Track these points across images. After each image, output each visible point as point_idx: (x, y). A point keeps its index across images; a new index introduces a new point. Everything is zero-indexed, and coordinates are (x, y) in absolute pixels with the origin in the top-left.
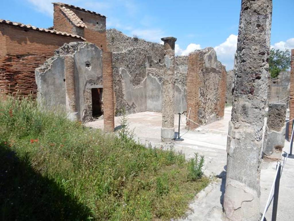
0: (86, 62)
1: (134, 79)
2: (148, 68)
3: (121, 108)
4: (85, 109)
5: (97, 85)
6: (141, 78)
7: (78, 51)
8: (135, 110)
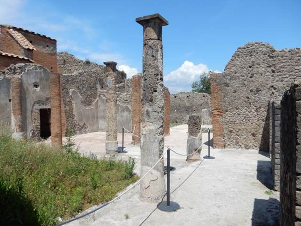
0: (34, 83)
1: (86, 100)
2: (99, 90)
3: (72, 129)
4: (32, 130)
5: (45, 105)
6: (92, 99)
7: (26, 72)
8: (87, 130)
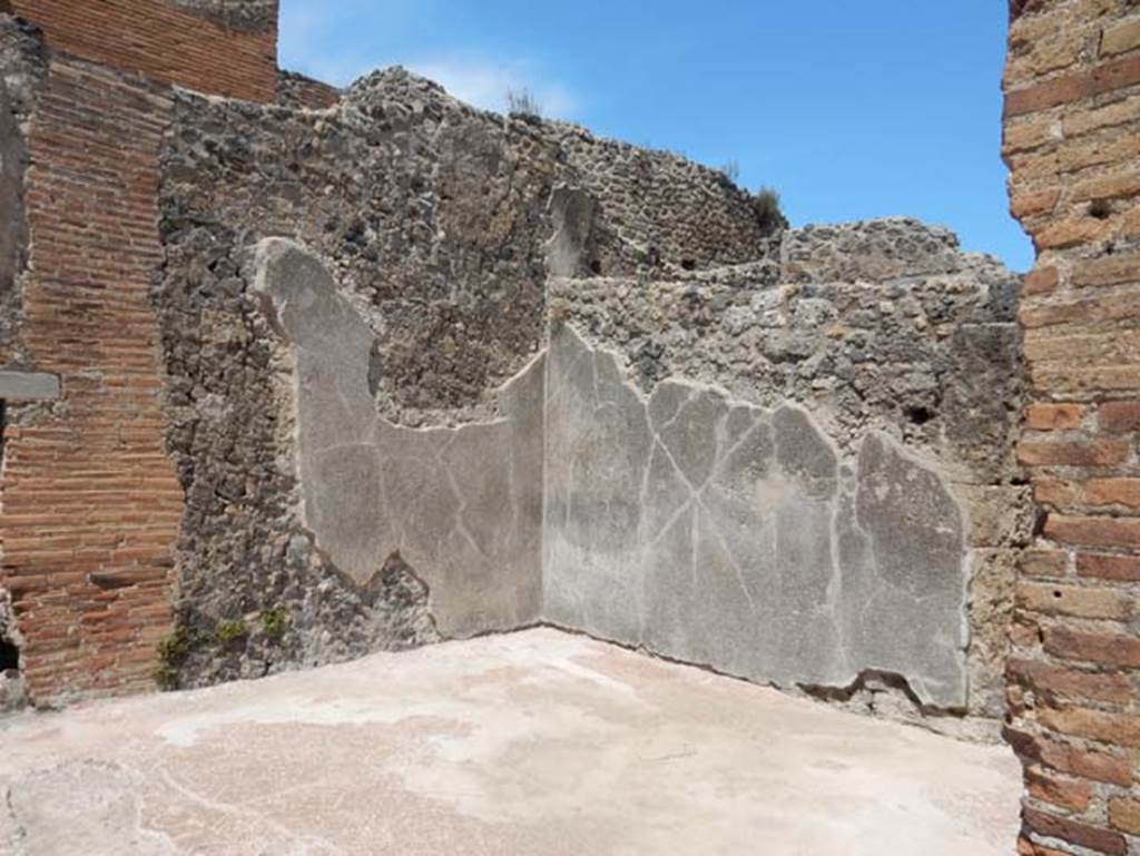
1: (424, 357)
3: (250, 606)
6: (495, 349)
8: (418, 616)
